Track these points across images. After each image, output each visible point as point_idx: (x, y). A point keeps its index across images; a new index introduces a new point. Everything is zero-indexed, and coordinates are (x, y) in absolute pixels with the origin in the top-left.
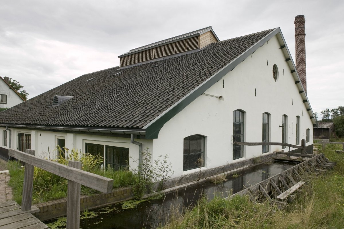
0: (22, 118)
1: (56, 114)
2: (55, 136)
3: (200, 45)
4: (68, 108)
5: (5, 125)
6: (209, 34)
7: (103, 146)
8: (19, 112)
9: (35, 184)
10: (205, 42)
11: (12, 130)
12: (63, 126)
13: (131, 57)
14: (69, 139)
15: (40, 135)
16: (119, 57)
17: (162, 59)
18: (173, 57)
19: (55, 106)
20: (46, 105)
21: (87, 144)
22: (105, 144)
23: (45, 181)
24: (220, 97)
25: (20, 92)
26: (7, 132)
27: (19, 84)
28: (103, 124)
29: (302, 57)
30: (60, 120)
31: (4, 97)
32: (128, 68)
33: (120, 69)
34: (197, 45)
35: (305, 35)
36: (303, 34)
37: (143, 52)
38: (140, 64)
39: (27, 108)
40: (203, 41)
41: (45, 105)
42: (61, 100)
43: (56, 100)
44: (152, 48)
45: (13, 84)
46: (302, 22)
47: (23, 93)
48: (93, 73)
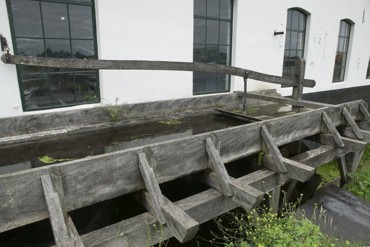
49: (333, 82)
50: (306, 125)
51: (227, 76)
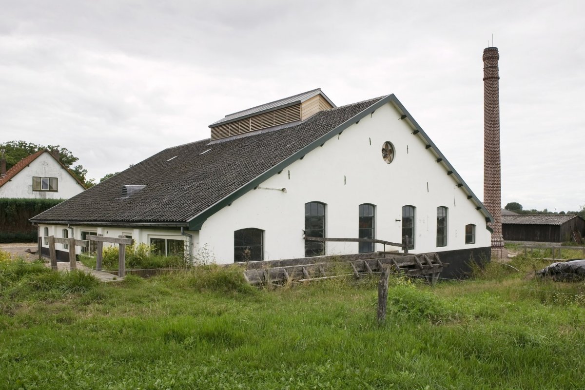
0: (86, 213)
1: (123, 208)
2: (123, 233)
3: (302, 115)
4: (137, 201)
5: (67, 222)
6: (318, 98)
7: (165, 239)
8: (81, 206)
9: (103, 261)
10: (309, 111)
11: (74, 228)
12: (128, 221)
13: (225, 127)
14: (135, 234)
15: (107, 232)
16: (209, 127)
17: (260, 132)
18: (272, 130)
19: (124, 198)
20: (113, 197)
21: (152, 240)
22: (166, 238)
23: (110, 260)
24: (283, 190)
25: (74, 169)
26: (67, 231)
27: (72, 154)
28: (162, 219)
29: (493, 113)
30: (126, 215)
31: (54, 181)
32: (220, 144)
33: (212, 143)
34: (298, 116)
35: (499, 78)
36: (496, 77)
37: (238, 121)
38: (234, 138)
39: (90, 200)
40: (308, 109)
41: (111, 197)
42: (130, 191)
43: (124, 191)
44: (248, 116)
45: (63, 155)
46: (493, 59)
47: (78, 170)
48: (179, 147)
49: (437, 247)
50: (409, 260)
51: (373, 243)
